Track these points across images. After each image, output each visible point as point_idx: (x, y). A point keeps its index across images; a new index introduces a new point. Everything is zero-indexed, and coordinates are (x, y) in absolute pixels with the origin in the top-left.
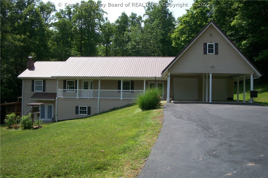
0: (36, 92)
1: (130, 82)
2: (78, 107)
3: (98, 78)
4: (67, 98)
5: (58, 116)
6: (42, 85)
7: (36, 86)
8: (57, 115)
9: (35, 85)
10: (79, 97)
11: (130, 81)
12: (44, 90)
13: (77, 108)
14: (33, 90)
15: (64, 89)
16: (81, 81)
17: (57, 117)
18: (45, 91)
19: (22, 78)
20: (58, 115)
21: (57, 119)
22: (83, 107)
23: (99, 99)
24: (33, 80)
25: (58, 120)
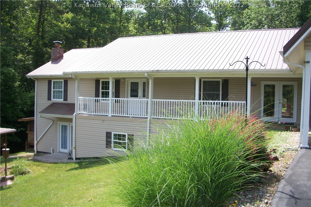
0: (54, 102)
1: (219, 81)
2: (110, 133)
3: (146, 74)
4: (92, 115)
5: (77, 148)
6: (63, 90)
7: (54, 91)
8: (75, 148)
9: (52, 89)
10: (112, 115)
11: (221, 80)
12: (66, 99)
13: (108, 135)
14: (49, 99)
15: (95, 97)
16: (125, 80)
17: (76, 151)
18: (67, 101)
19: (32, 78)
20: (76, 146)
21: (76, 155)
22: (119, 135)
23: (149, 119)
24: (49, 80)
25: (78, 157)
